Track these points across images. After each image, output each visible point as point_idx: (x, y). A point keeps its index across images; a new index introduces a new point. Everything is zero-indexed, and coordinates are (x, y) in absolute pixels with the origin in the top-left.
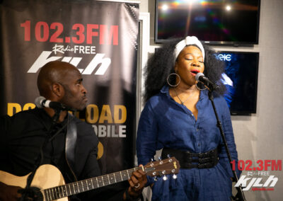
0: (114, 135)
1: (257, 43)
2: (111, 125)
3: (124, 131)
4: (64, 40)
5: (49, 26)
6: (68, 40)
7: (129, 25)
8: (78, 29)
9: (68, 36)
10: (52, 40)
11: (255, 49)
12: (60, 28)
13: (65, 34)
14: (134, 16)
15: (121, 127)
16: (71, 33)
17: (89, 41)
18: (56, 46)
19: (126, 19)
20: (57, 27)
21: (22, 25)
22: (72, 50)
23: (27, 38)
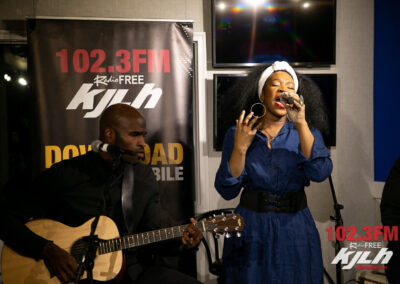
0: (170, 179)
1: (334, 63)
2: (166, 166)
3: (181, 173)
4: (107, 69)
5: (89, 53)
6: (112, 69)
7: (181, 48)
8: (123, 56)
9: (111, 65)
10: (92, 71)
11: (331, 70)
12: (102, 55)
13: (108, 63)
14: (188, 38)
15: (177, 169)
16: (115, 60)
17: (136, 69)
18: (98, 77)
19: (178, 41)
20: (98, 55)
21: (58, 54)
22: (116, 81)
23: (63, 69)
